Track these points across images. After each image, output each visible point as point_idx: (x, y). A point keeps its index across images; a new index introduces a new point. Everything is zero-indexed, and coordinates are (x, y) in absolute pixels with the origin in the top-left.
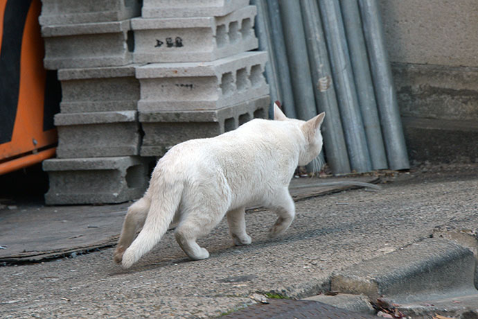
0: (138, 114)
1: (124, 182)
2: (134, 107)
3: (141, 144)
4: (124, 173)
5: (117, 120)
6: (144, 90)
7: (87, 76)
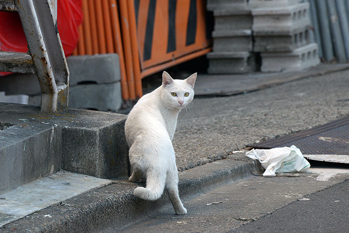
0: (253, 32)
1: (245, 64)
2: (250, 28)
3: (253, 46)
4: (246, 59)
5: (242, 34)
6: (255, 20)
7: (228, 14)
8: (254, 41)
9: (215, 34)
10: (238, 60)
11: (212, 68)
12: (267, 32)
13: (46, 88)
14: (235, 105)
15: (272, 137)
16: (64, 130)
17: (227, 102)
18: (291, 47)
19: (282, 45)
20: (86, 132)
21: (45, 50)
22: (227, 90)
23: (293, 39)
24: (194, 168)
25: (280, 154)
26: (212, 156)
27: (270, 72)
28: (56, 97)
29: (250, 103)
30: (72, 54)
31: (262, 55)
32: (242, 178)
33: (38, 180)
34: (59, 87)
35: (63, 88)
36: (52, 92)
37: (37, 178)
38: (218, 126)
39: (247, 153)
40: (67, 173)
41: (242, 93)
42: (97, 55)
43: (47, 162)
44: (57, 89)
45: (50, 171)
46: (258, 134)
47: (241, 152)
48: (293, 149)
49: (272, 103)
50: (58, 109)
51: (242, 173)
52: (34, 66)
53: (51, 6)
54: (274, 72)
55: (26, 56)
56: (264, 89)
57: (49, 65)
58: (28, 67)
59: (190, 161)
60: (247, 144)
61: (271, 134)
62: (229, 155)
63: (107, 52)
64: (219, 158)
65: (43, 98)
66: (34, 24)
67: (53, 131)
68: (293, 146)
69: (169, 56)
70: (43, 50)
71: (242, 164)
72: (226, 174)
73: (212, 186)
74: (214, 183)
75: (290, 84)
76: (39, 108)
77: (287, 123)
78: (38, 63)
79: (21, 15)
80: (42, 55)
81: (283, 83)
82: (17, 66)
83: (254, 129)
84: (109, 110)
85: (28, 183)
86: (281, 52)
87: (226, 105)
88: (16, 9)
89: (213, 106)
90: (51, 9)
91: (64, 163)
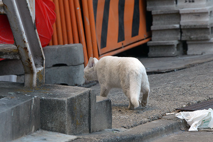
0: (180, 26)
1: (176, 49)
2: (179, 23)
3: (181, 36)
4: (176, 46)
5: (173, 28)
6: (182, 17)
7: (162, 13)
8: (181, 33)
9: (153, 28)
10: (170, 46)
11: (151, 53)
12: (191, 26)
13: (28, 70)
14: (168, 80)
15: (195, 102)
16: (42, 100)
17: (162, 77)
18: (209, 37)
19: (203, 35)
20: (58, 101)
21: (27, 41)
22: (162, 69)
23: (210, 30)
24: (138, 126)
25: (201, 115)
26: (151, 117)
27: (194, 55)
28: (35, 76)
29: (179, 78)
30: (48, 45)
31: (188, 43)
32: (173, 132)
33: (23, 137)
34: (38, 69)
35: (40, 70)
36: (32, 72)
37: (22, 136)
38: (155, 95)
39: (176, 115)
40: (44, 131)
41: (173, 71)
42: (66, 45)
43: (29, 123)
44: (36, 70)
45: (31, 130)
46: (185, 100)
47: (172, 113)
48: (210, 111)
49: (195, 78)
50: (37, 85)
51: (173, 129)
52: (18, 53)
53: (30, 10)
54: (197, 55)
55: (13, 47)
56: (189, 67)
57: (30, 53)
58: (15, 54)
59: (135, 121)
60: (176, 108)
61: (194, 100)
62: (163, 116)
63: (74, 43)
64: (156, 118)
65: (26, 77)
66: (18, 23)
67: (33, 101)
68: (210, 109)
69: (120, 45)
70: (25, 42)
71: (173, 122)
72: (161, 130)
73: (151, 139)
74: (152, 137)
75: (209, 63)
76: (23, 84)
77: (206, 92)
78: (22, 51)
79: (8, 16)
80: (25, 45)
81: (203, 63)
82: (6, 54)
83: (181, 97)
84: (76, 85)
85: (16, 139)
86: (201, 40)
87: (162, 79)
88: (5, 12)
89: (152, 81)
90: (31, 12)
91: (42, 124)
